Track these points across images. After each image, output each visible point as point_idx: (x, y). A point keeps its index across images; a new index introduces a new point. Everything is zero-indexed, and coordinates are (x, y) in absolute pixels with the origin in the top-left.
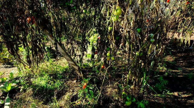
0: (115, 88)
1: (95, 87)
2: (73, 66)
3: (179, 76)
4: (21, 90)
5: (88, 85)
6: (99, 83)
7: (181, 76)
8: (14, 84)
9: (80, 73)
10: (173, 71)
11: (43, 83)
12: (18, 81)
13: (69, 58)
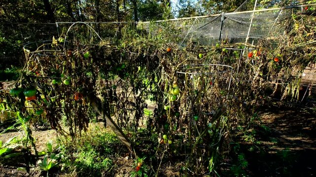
0: (177, 171)
1: (151, 169)
2: (125, 142)
3: (270, 152)
4: (62, 169)
5: (142, 166)
6: (155, 163)
7: (273, 152)
8: (54, 160)
9: (133, 151)
10: (264, 143)
11: (88, 162)
12: (58, 156)
13: (120, 133)
